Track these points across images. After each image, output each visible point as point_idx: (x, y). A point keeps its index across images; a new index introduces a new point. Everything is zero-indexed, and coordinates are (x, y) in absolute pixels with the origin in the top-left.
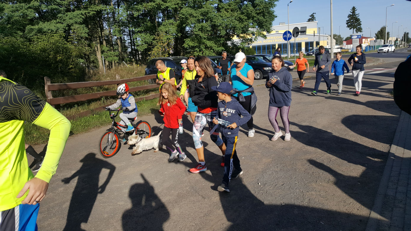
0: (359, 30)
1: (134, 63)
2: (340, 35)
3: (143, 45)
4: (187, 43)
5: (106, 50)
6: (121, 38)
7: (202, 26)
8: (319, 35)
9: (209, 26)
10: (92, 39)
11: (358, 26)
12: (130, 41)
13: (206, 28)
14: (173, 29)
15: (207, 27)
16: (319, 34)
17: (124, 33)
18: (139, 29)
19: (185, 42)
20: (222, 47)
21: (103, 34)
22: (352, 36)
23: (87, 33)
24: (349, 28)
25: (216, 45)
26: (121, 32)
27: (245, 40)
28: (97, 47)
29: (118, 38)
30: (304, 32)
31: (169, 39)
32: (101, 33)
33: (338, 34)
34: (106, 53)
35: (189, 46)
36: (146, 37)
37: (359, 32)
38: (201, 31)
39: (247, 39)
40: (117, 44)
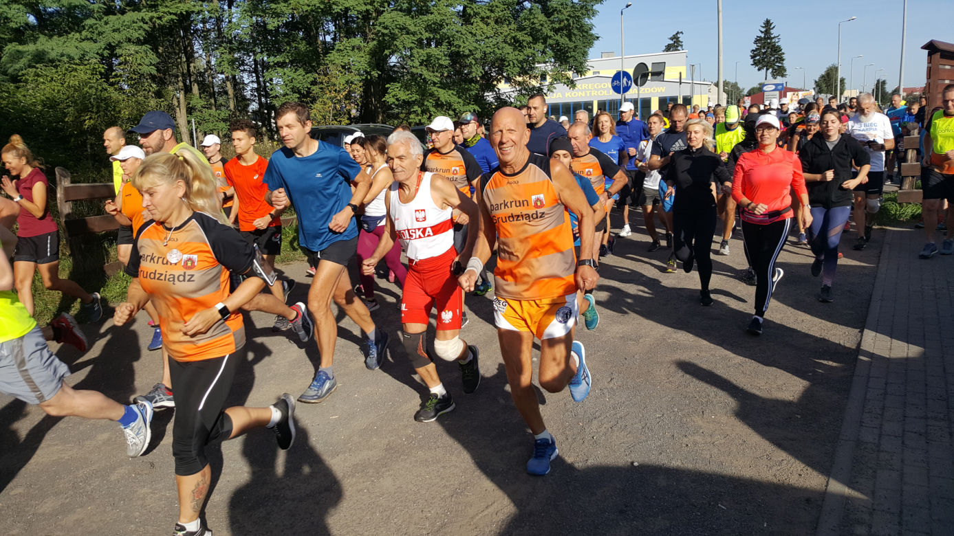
0: (780, 72)
1: (266, 139)
2: (736, 83)
3: (287, 94)
4: (394, 93)
5: (199, 105)
6: (234, 77)
7: (429, 56)
8: (691, 82)
9: (445, 56)
10: (166, 79)
11: (777, 64)
12: (255, 85)
13: (438, 59)
14: (360, 61)
15: (439, 57)
16: (692, 80)
17: (242, 68)
18: (279, 59)
19: (389, 91)
20: (473, 104)
21: (192, 69)
22: (762, 85)
23: (154, 65)
24: (757, 68)
25: (460, 100)
26: (237, 64)
27: (525, 90)
28: (178, 99)
29: (227, 77)
30: (659, 74)
31: (352, 83)
32: (189, 67)
33: (732, 81)
34: (199, 114)
35: (397, 100)
36: (295, 77)
37: (778, 77)
38: (426, 66)
39: (531, 87)
40: (226, 93)
